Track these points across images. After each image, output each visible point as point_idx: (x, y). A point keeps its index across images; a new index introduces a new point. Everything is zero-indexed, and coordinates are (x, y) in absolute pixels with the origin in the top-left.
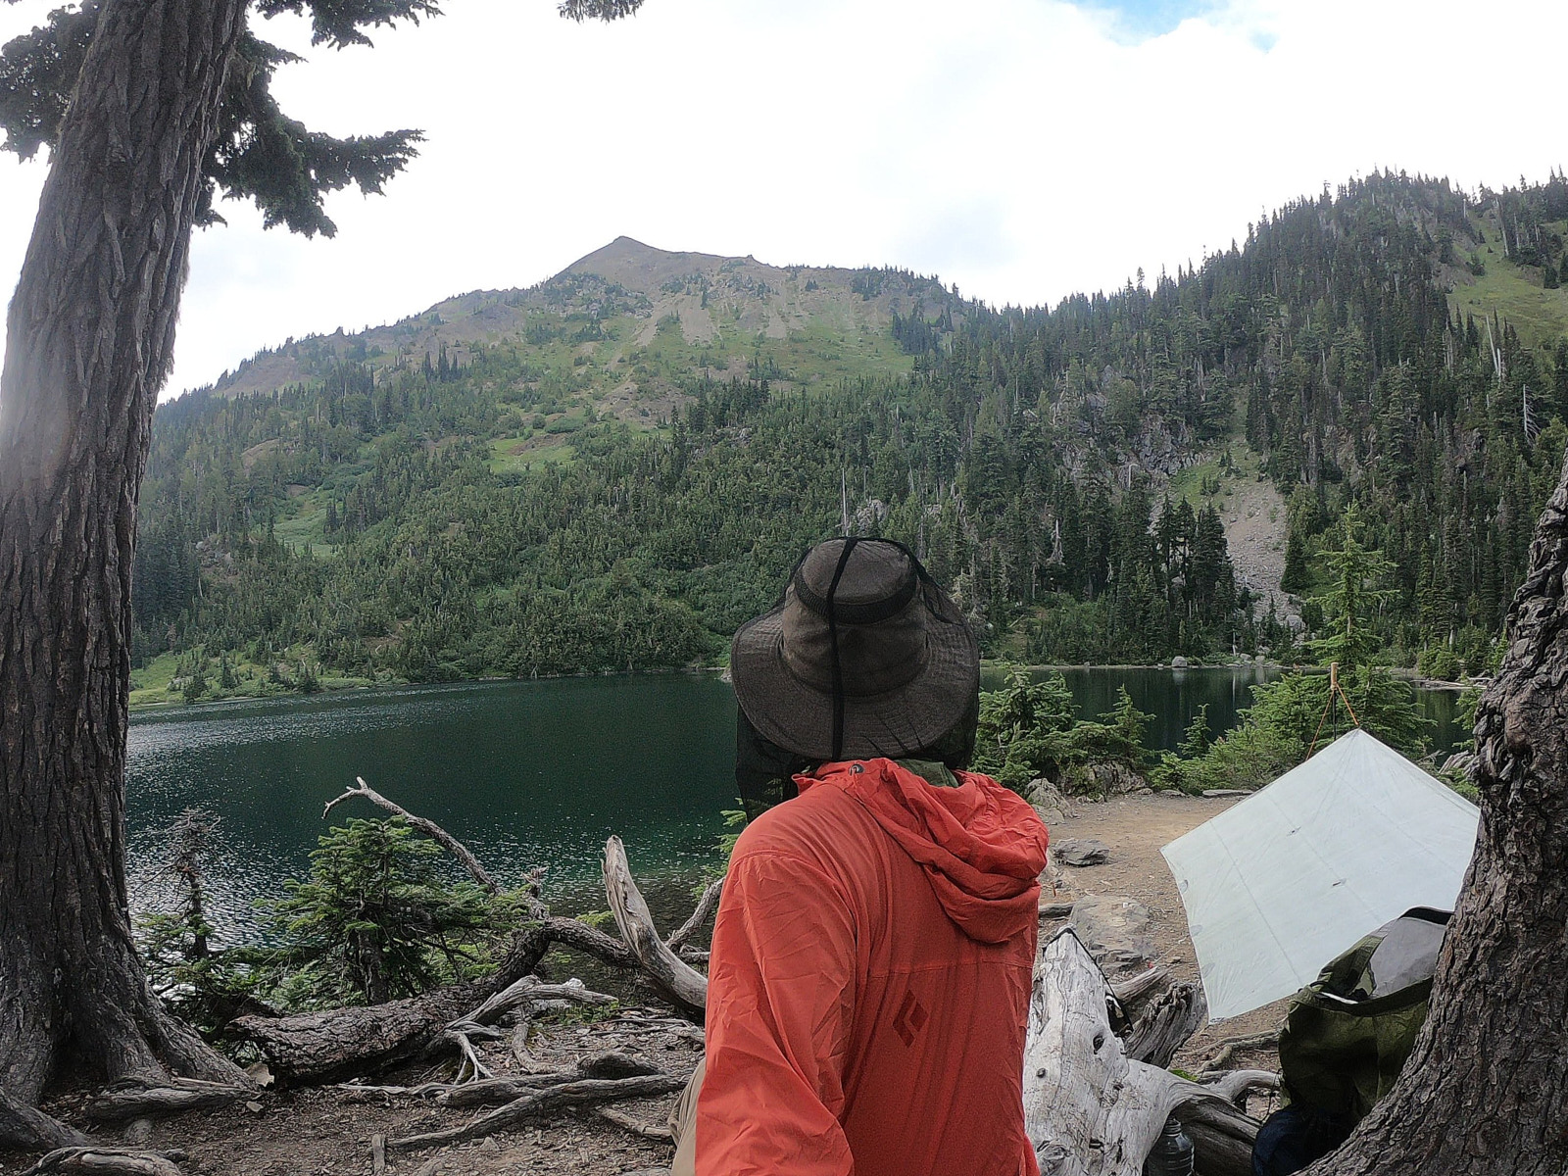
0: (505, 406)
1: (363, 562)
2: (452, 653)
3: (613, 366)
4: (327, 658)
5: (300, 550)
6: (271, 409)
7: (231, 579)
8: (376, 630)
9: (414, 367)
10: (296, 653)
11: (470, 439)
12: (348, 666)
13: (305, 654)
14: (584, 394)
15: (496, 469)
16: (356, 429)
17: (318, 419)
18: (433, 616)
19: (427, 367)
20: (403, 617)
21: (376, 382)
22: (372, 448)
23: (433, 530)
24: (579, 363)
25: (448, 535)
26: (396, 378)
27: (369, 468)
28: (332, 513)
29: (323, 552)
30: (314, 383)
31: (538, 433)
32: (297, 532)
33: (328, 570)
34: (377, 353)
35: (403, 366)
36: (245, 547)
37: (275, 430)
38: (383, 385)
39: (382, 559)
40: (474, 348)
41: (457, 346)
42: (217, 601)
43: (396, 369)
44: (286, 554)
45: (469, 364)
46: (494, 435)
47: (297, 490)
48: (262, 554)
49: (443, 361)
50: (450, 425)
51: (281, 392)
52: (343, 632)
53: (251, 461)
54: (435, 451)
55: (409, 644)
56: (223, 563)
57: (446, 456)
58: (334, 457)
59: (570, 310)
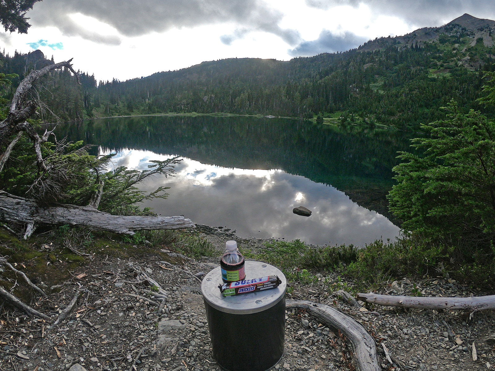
0: (433, 60)
1: (391, 96)
2: (411, 124)
3: (463, 51)
4: (379, 119)
5: (375, 91)
6: (371, 55)
7: (358, 96)
8: (392, 114)
9: (409, 47)
10: (371, 116)
11: (423, 68)
12: (383, 122)
13: (373, 116)
14: (455, 59)
15: (429, 77)
16: (393, 62)
17: (383, 58)
18: (407, 113)
19: (412, 47)
20: (399, 112)
21: (399, 50)
22: (397, 67)
23: (410, 90)
24: (454, 49)
25: (414, 92)
26: (404, 49)
27: (396, 72)
28: (385, 83)
29: (382, 92)
30: (382, 50)
31: (441, 68)
32: (376, 86)
33: (382, 97)
34: (399, 43)
35: (406, 47)
36: (362, 88)
37: (372, 60)
38: (401, 51)
39: (397, 96)
40: (425, 43)
41: (420, 42)
42: (353, 100)
43: (404, 47)
44: (372, 91)
45: (423, 47)
46: (430, 67)
47: (377, 76)
48: (366, 91)
49: (416, 46)
50: (418, 63)
51: (374, 51)
52: (384, 113)
53: (366, 68)
54: (413, 70)
55: (400, 119)
56: (356, 91)
57: (416, 72)
58: (387, 69)
59: (452, 34)
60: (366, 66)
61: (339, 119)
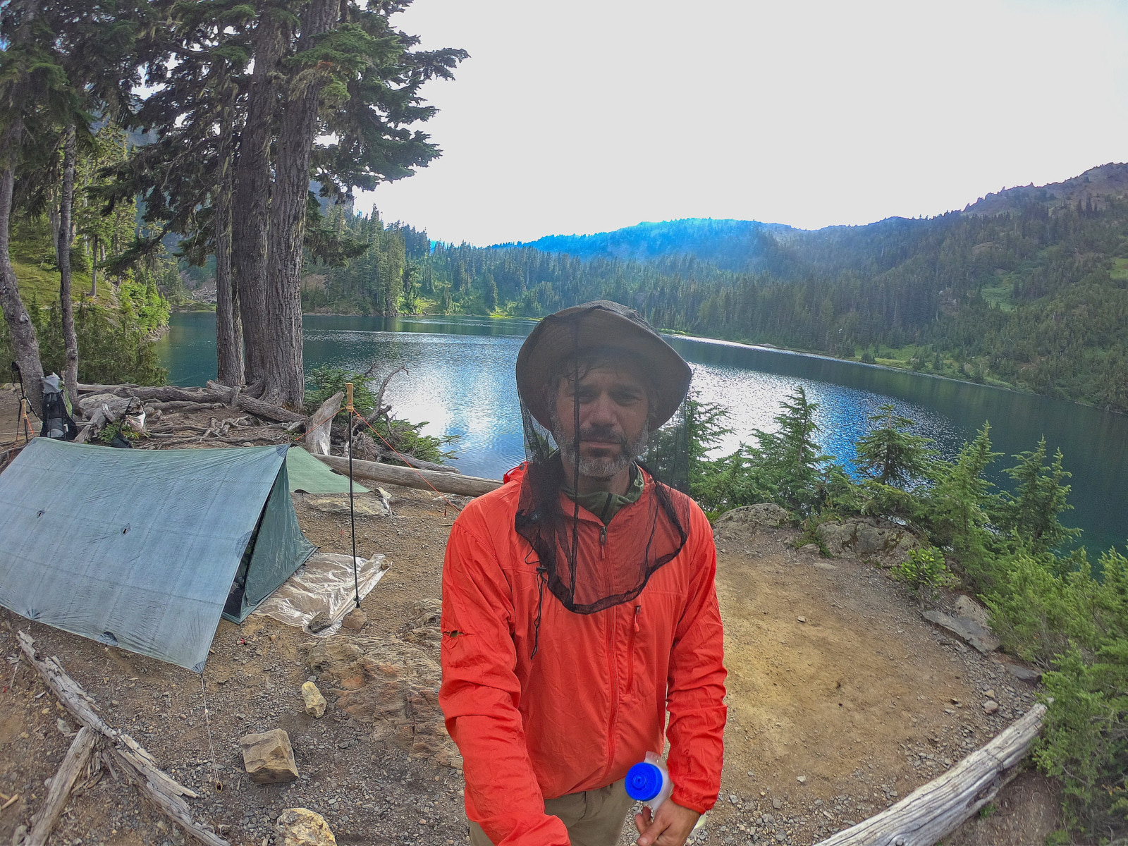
0: (1123, 237)
1: (1026, 318)
2: (1063, 382)
4: (994, 367)
5: (993, 305)
6: (990, 225)
7: (954, 313)
8: (1024, 358)
9: (1073, 207)
10: (978, 360)
11: (1101, 255)
12: (1003, 375)
13: (983, 361)
15: (1114, 276)
16: (1036, 241)
17: (1016, 233)
18: (1058, 358)
19: (1079, 207)
20: (1042, 354)
21: (1050, 214)
22: (1044, 253)
23: (1068, 307)
25: (1077, 311)
26: (1061, 213)
27: (1041, 264)
28: (1017, 287)
29: (1006, 308)
30: (1014, 213)
32: (996, 295)
33: (1006, 318)
34: (1053, 198)
35: (1066, 207)
36: (965, 297)
37: (992, 236)
38: (1054, 217)
39: (1037, 319)
40: (1108, 199)
41: (1098, 197)
42: (944, 323)
43: (1062, 208)
44: (986, 305)
45: (1104, 208)
46: (1116, 255)
47: (1000, 271)
48: (972, 304)
49: (1089, 205)
50: (1091, 245)
51: (997, 216)
52: (1006, 355)
53: (977, 252)
54: (1080, 259)
55: (1041, 371)
56: (951, 304)
57: (1085, 264)
58: (1022, 255)
60: (979, 249)
61: (908, 363)
